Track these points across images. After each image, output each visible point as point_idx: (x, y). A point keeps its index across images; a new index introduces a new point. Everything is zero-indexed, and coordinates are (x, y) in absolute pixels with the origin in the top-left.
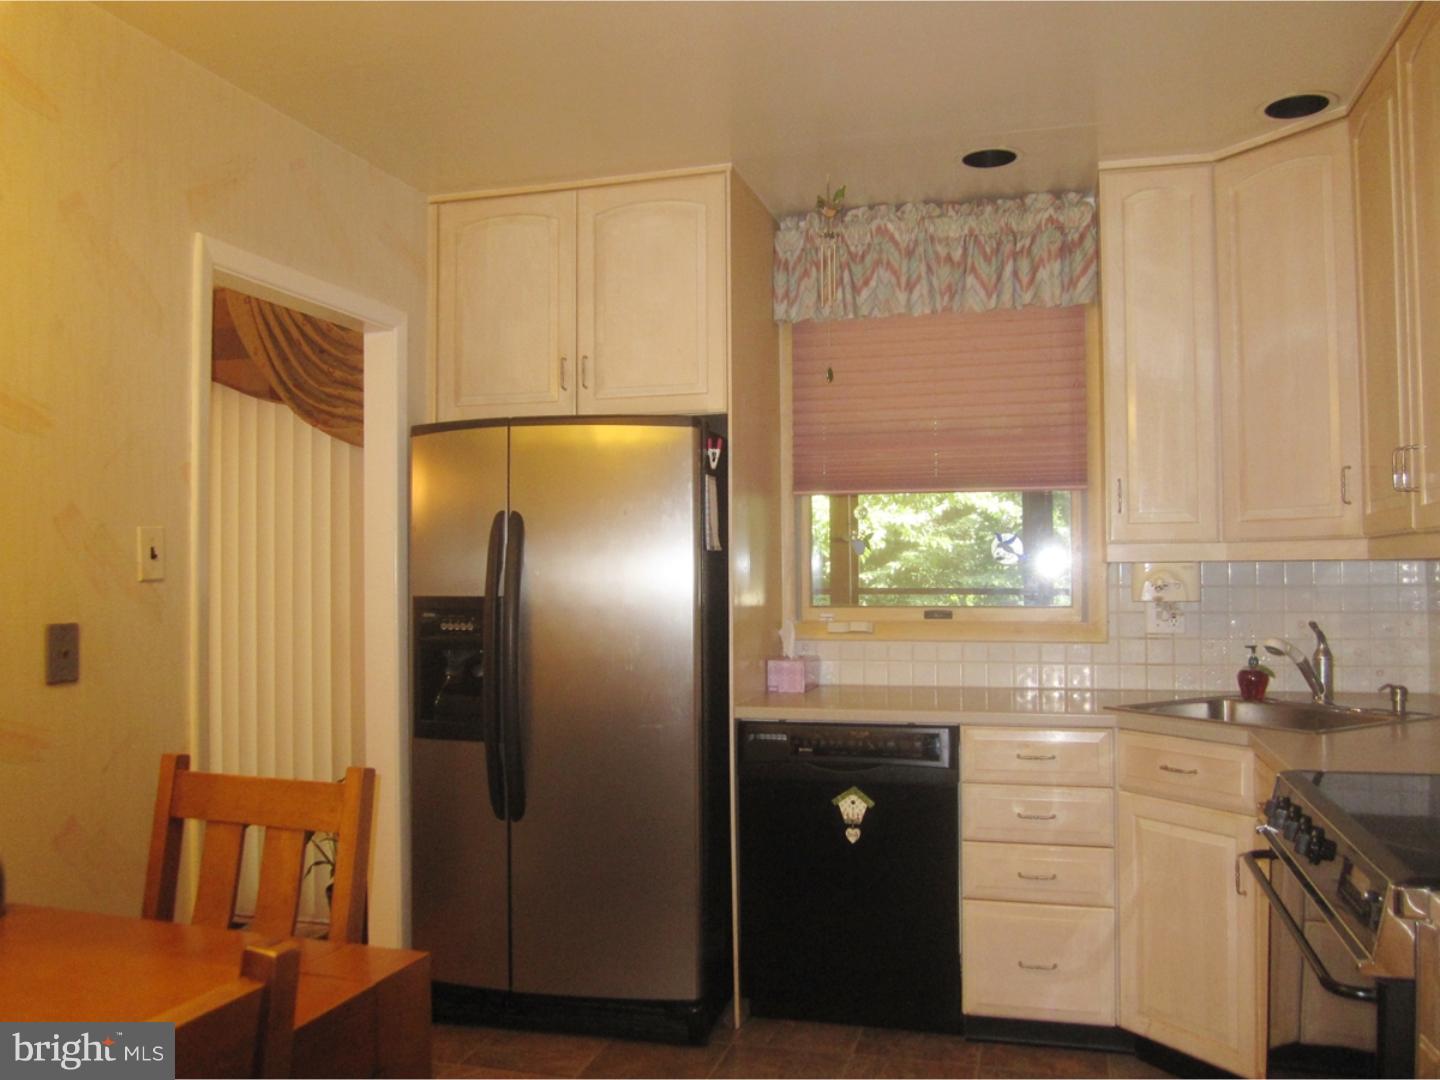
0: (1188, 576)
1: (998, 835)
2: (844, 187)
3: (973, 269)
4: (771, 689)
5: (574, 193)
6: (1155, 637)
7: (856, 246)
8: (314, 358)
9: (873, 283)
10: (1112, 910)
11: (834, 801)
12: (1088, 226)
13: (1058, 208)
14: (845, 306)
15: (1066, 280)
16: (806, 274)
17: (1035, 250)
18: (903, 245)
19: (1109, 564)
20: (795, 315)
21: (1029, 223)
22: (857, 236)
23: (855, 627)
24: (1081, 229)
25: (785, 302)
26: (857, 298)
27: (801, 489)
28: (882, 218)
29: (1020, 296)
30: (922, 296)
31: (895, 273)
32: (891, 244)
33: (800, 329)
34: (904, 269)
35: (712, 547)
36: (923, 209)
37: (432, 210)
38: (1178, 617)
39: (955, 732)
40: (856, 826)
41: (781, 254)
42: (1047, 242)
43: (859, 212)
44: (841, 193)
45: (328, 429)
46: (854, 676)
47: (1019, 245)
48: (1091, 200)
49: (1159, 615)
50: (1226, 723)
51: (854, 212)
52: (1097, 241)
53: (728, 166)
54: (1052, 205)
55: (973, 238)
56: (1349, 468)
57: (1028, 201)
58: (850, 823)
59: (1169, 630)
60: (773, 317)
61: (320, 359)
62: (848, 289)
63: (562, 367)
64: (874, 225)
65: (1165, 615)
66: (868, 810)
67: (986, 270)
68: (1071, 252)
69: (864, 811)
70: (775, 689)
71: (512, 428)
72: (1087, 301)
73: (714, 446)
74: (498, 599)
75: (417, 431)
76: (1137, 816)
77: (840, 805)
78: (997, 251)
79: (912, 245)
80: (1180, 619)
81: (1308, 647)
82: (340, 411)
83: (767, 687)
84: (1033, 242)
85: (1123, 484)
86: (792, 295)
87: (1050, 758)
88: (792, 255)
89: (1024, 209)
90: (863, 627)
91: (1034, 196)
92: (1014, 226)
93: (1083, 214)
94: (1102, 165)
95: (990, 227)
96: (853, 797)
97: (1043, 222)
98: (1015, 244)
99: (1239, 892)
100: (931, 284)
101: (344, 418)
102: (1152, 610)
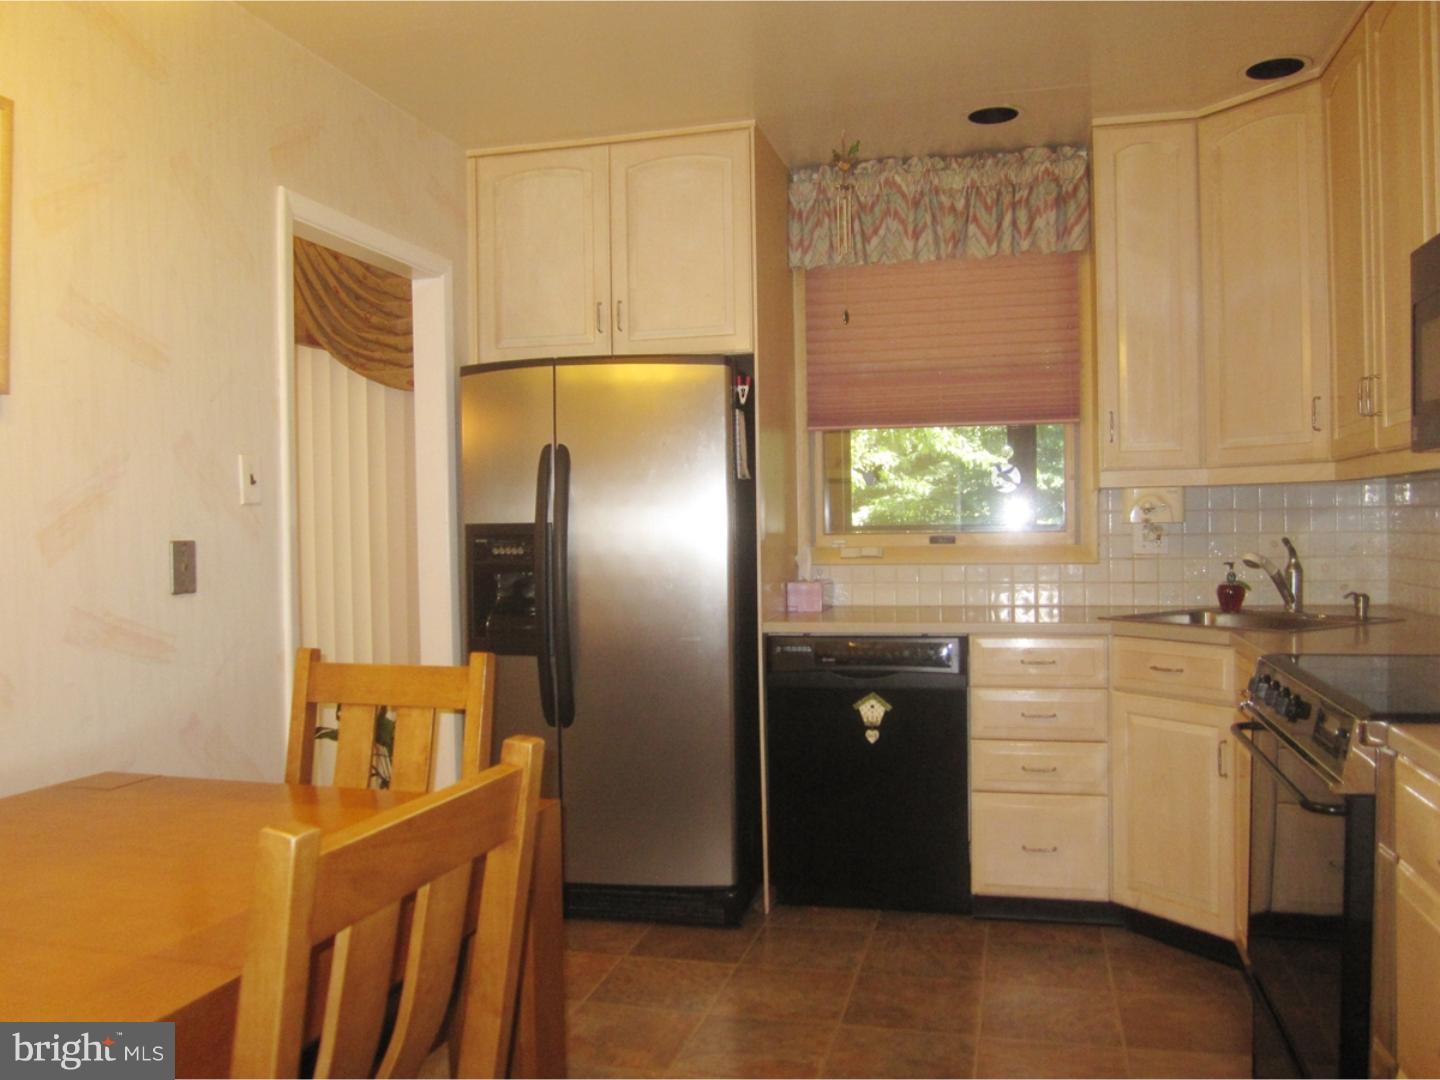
0: (1174, 499)
1: (1004, 734)
2: (858, 142)
3: (975, 219)
4: (791, 609)
5: (607, 147)
6: (1141, 557)
7: (866, 197)
8: (351, 305)
9: (882, 232)
10: (1106, 799)
11: (855, 706)
12: (1081, 179)
13: (1053, 162)
14: (856, 254)
15: (1061, 229)
16: (819, 223)
17: (1032, 201)
18: (910, 197)
19: (1100, 490)
20: (809, 262)
21: (1027, 174)
22: (866, 188)
23: (865, 552)
24: (1075, 181)
25: (800, 250)
26: (867, 247)
27: (813, 425)
28: (890, 171)
29: (1018, 244)
30: (926, 243)
31: (903, 222)
32: (898, 195)
33: (812, 275)
34: (911, 218)
35: (744, 476)
36: (929, 162)
37: (470, 164)
38: (1162, 538)
39: (964, 642)
40: (874, 728)
41: (795, 204)
42: (1044, 194)
43: (868, 165)
44: (855, 149)
45: (366, 372)
46: (865, 598)
47: (1017, 197)
48: (1083, 153)
49: (1145, 537)
50: (1208, 627)
51: (863, 165)
52: (1090, 192)
53: (752, 122)
54: (1048, 158)
55: (974, 191)
56: (1319, 398)
57: (1026, 154)
58: (869, 724)
59: (1156, 551)
60: (788, 264)
61: (358, 307)
62: (858, 238)
63: (598, 310)
64: (882, 178)
65: (1153, 536)
66: (886, 714)
67: (987, 220)
68: (1065, 202)
69: (882, 714)
70: (794, 609)
71: (557, 367)
72: (1080, 248)
73: (743, 383)
74: (547, 524)
75: (467, 371)
76: (1129, 713)
77: (861, 709)
78: (997, 201)
79: (917, 196)
80: (1165, 540)
81: (1281, 561)
82: (377, 355)
83: (787, 606)
84: (1030, 193)
85: (1115, 417)
86: (806, 243)
87: (1050, 663)
88: (805, 206)
89: (1022, 162)
90: (873, 552)
91: (1030, 150)
92: (1013, 178)
93: (1076, 167)
94: (1096, 121)
95: (991, 180)
96: (873, 702)
97: (1040, 174)
98: (1014, 196)
99: (1221, 775)
100: (935, 232)
101: (380, 361)
102: (1139, 533)
